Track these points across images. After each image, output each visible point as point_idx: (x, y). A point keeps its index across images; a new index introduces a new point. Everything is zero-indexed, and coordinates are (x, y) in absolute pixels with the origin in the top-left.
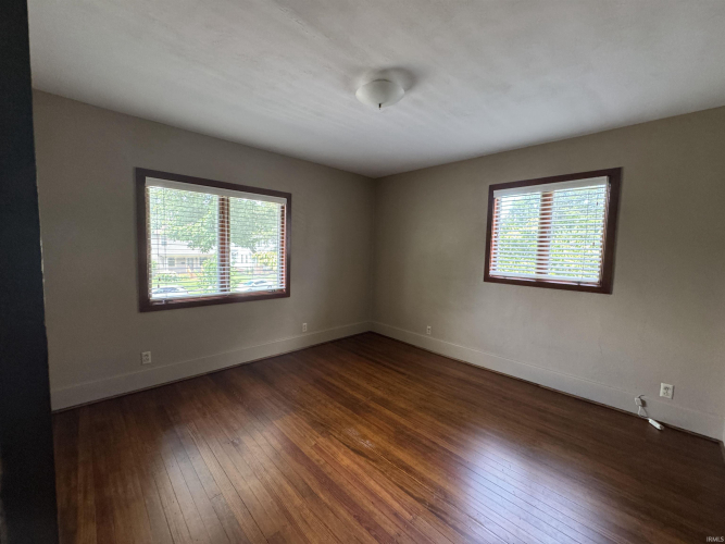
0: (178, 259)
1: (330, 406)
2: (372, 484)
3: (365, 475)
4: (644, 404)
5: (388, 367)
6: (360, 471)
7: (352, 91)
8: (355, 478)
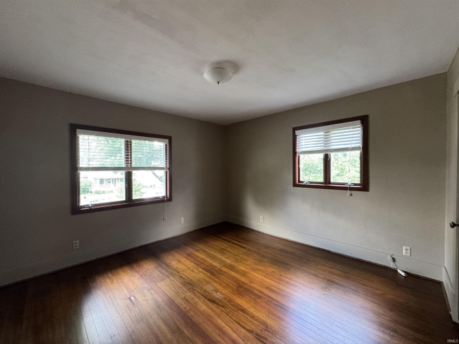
0: (106, 180)
1: (196, 271)
2: (220, 322)
3: (215, 317)
4: (394, 260)
5: (235, 244)
6: (212, 314)
7: (202, 74)
8: (209, 319)
